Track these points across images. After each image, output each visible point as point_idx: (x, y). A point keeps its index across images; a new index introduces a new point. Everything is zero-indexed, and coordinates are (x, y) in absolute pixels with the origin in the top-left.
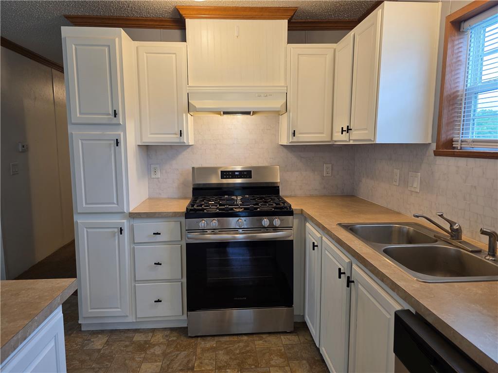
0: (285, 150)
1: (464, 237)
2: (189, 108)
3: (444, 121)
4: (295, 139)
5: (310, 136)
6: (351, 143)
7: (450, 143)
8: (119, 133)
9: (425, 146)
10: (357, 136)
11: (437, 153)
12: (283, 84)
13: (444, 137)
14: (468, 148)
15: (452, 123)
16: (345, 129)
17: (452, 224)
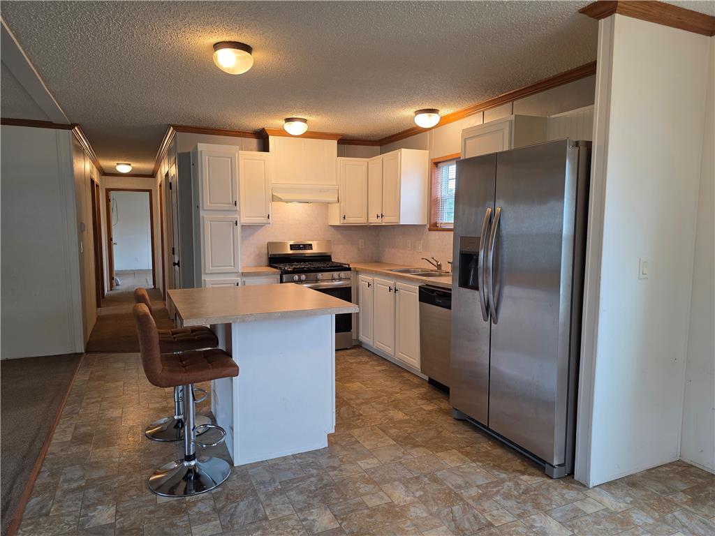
0: (333, 229)
1: (443, 268)
2: (274, 199)
3: (433, 212)
4: (345, 221)
5: (356, 219)
6: (383, 224)
7: (435, 225)
8: (236, 216)
9: (424, 226)
10: (388, 220)
11: (430, 230)
12: (335, 184)
13: (433, 221)
14: (444, 227)
15: (436, 214)
16: (380, 215)
17: (437, 262)
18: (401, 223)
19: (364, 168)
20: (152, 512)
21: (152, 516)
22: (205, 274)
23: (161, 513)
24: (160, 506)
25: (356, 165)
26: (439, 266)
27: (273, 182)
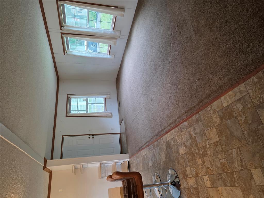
20: (183, 166)
21: (182, 167)
23: (183, 169)
24: (185, 169)
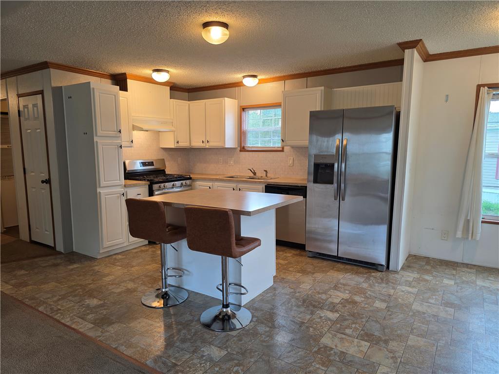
2: (134, 128)
3: (242, 140)
4: (178, 145)
6: (207, 147)
7: (244, 147)
8: (119, 141)
11: (240, 151)
13: (241, 145)
14: (248, 149)
15: (244, 141)
16: (205, 141)
17: (254, 171)
18: (226, 147)
19: (187, 107)
22: (100, 187)
25: (181, 105)
26: (255, 174)
27: (132, 115)
